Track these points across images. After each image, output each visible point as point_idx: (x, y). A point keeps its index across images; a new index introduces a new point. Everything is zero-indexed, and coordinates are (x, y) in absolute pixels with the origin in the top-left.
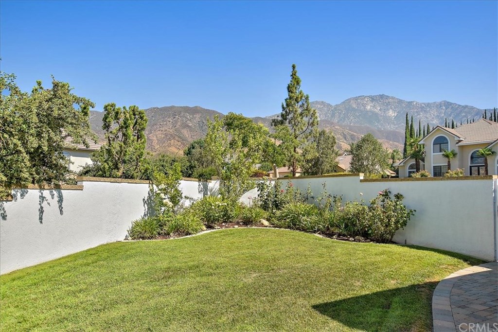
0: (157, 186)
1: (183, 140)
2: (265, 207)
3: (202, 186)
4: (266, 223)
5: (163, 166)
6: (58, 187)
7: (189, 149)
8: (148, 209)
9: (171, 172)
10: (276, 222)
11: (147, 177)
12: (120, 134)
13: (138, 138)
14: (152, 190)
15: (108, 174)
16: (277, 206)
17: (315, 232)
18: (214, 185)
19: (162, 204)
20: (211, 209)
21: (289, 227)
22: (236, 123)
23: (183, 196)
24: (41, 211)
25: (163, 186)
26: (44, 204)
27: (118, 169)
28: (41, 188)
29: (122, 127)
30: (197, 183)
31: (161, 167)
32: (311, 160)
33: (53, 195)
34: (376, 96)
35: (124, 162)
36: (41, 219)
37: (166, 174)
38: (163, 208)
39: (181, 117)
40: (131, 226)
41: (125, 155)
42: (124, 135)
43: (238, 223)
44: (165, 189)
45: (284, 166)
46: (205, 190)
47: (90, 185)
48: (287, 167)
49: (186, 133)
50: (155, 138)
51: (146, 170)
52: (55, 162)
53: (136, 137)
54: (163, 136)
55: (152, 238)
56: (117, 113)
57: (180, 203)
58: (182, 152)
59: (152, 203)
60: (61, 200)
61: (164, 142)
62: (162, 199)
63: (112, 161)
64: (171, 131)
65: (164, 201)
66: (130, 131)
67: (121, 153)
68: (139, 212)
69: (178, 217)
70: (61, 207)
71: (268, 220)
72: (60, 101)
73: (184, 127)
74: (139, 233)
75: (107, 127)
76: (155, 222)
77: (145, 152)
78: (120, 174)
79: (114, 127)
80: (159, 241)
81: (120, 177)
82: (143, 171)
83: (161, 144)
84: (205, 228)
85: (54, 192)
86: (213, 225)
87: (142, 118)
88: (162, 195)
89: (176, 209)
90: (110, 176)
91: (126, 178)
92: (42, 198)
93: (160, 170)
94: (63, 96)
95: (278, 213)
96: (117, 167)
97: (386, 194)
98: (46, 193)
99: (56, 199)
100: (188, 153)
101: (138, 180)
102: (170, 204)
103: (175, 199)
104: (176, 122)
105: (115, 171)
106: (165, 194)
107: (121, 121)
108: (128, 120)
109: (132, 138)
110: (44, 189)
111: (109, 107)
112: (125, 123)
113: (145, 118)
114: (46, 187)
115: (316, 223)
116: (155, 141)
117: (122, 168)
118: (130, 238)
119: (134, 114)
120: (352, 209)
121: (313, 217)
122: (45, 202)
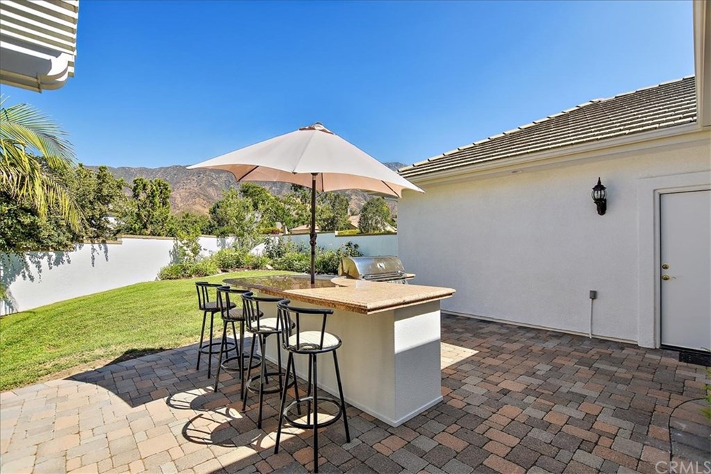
0: (181, 241)
1: (208, 198)
2: (271, 256)
3: (220, 241)
4: (270, 267)
5: (185, 226)
6: (104, 242)
7: (214, 209)
8: (174, 258)
9: (191, 230)
10: (277, 266)
11: (172, 234)
12: (148, 202)
13: (163, 204)
14: (176, 245)
15: (138, 232)
16: (279, 255)
17: (303, 272)
18: (230, 240)
19: (185, 255)
20: (225, 258)
21: (286, 269)
22: (251, 190)
23: (202, 248)
24: (93, 258)
25: (185, 241)
26: (95, 254)
27: (147, 229)
28: (93, 243)
29: (149, 196)
30: (216, 239)
31: (184, 227)
32: (327, 220)
33: (100, 248)
34: (391, 163)
35: (152, 223)
36: (93, 263)
37: (188, 232)
38: (186, 258)
39: (206, 176)
40: (160, 271)
41: (152, 218)
42: (151, 202)
43: (248, 268)
44: (187, 244)
45: (303, 224)
46: (223, 244)
47: (128, 241)
48: (306, 226)
49: (211, 191)
50: (178, 196)
51: (171, 230)
52: (102, 225)
53: (161, 204)
54: (187, 194)
55: (177, 278)
56: (145, 185)
57: (200, 254)
58: (208, 210)
59: (176, 254)
60: (106, 251)
61: (188, 200)
62: (185, 250)
63: (141, 223)
64: (196, 189)
65: (187, 252)
66: (157, 200)
67: (149, 216)
68: (167, 261)
69: (198, 263)
70: (106, 256)
71: (272, 265)
72: (107, 185)
73: (209, 186)
74: (167, 276)
75: (136, 196)
76: (179, 268)
77: (170, 215)
78: (148, 232)
79: (142, 196)
80: (183, 280)
81: (149, 235)
82: (168, 230)
83: (185, 203)
84: (220, 272)
85: (102, 245)
86: (227, 270)
87: (166, 189)
88: (185, 248)
89: (196, 258)
90: (140, 234)
91: (154, 235)
92: (93, 249)
93: (183, 229)
94: (109, 181)
95: (279, 260)
96: (145, 227)
97: (349, 245)
98: (96, 246)
99: (103, 250)
100: (213, 212)
101: (164, 237)
102: (192, 254)
103: (195, 251)
104: (201, 181)
105: (144, 231)
106: (187, 247)
107: (148, 191)
108: (154, 191)
109: (158, 205)
110: (94, 243)
111: (138, 181)
112: (152, 194)
113: (169, 189)
114: (96, 242)
115: (305, 266)
116: (178, 199)
117: (150, 228)
118: (160, 280)
119: (160, 186)
120: (327, 255)
121: (303, 262)
122: (95, 253)
